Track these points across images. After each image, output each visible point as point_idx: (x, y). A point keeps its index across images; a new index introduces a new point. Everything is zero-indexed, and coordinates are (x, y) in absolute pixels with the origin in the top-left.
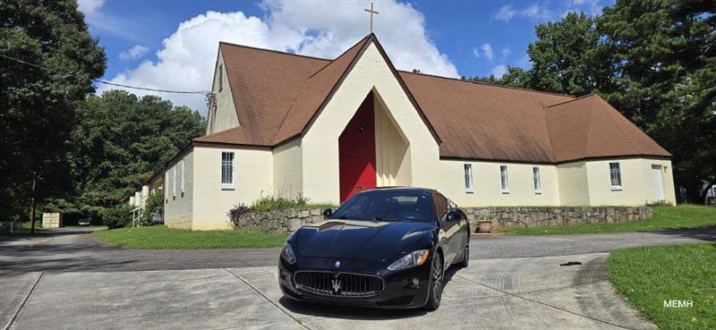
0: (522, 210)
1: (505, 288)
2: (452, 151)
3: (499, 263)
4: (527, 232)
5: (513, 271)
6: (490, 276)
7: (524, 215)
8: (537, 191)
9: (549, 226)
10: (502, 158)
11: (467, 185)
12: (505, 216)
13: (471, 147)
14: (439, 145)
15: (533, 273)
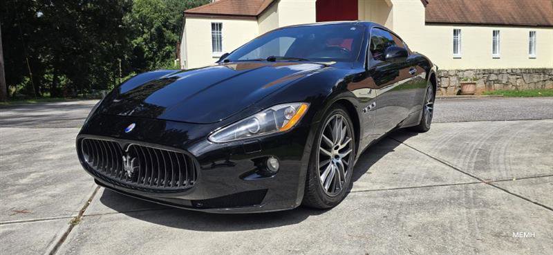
0: (513, 72)
1: (476, 168)
2: (441, 16)
3: (474, 128)
4: (517, 93)
5: (494, 139)
6: (456, 147)
7: (515, 77)
8: (531, 56)
9: (543, 89)
10: (496, 22)
11: (455, 50)
12: (493, 77)
13: (462, 12)
14: (425, 6)
15: (525, 143)
